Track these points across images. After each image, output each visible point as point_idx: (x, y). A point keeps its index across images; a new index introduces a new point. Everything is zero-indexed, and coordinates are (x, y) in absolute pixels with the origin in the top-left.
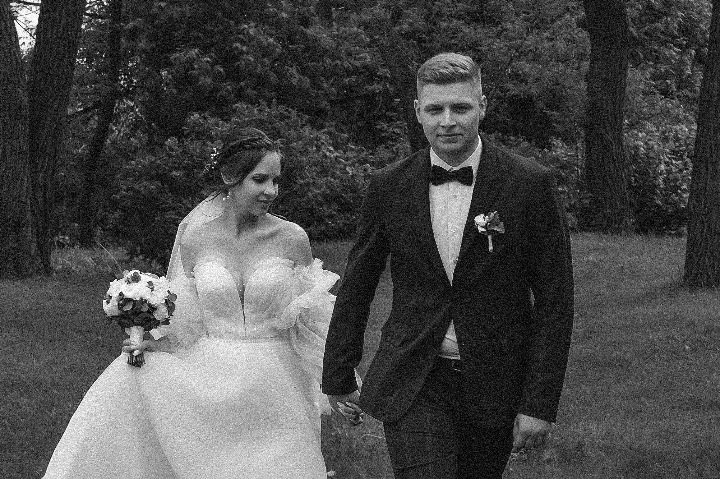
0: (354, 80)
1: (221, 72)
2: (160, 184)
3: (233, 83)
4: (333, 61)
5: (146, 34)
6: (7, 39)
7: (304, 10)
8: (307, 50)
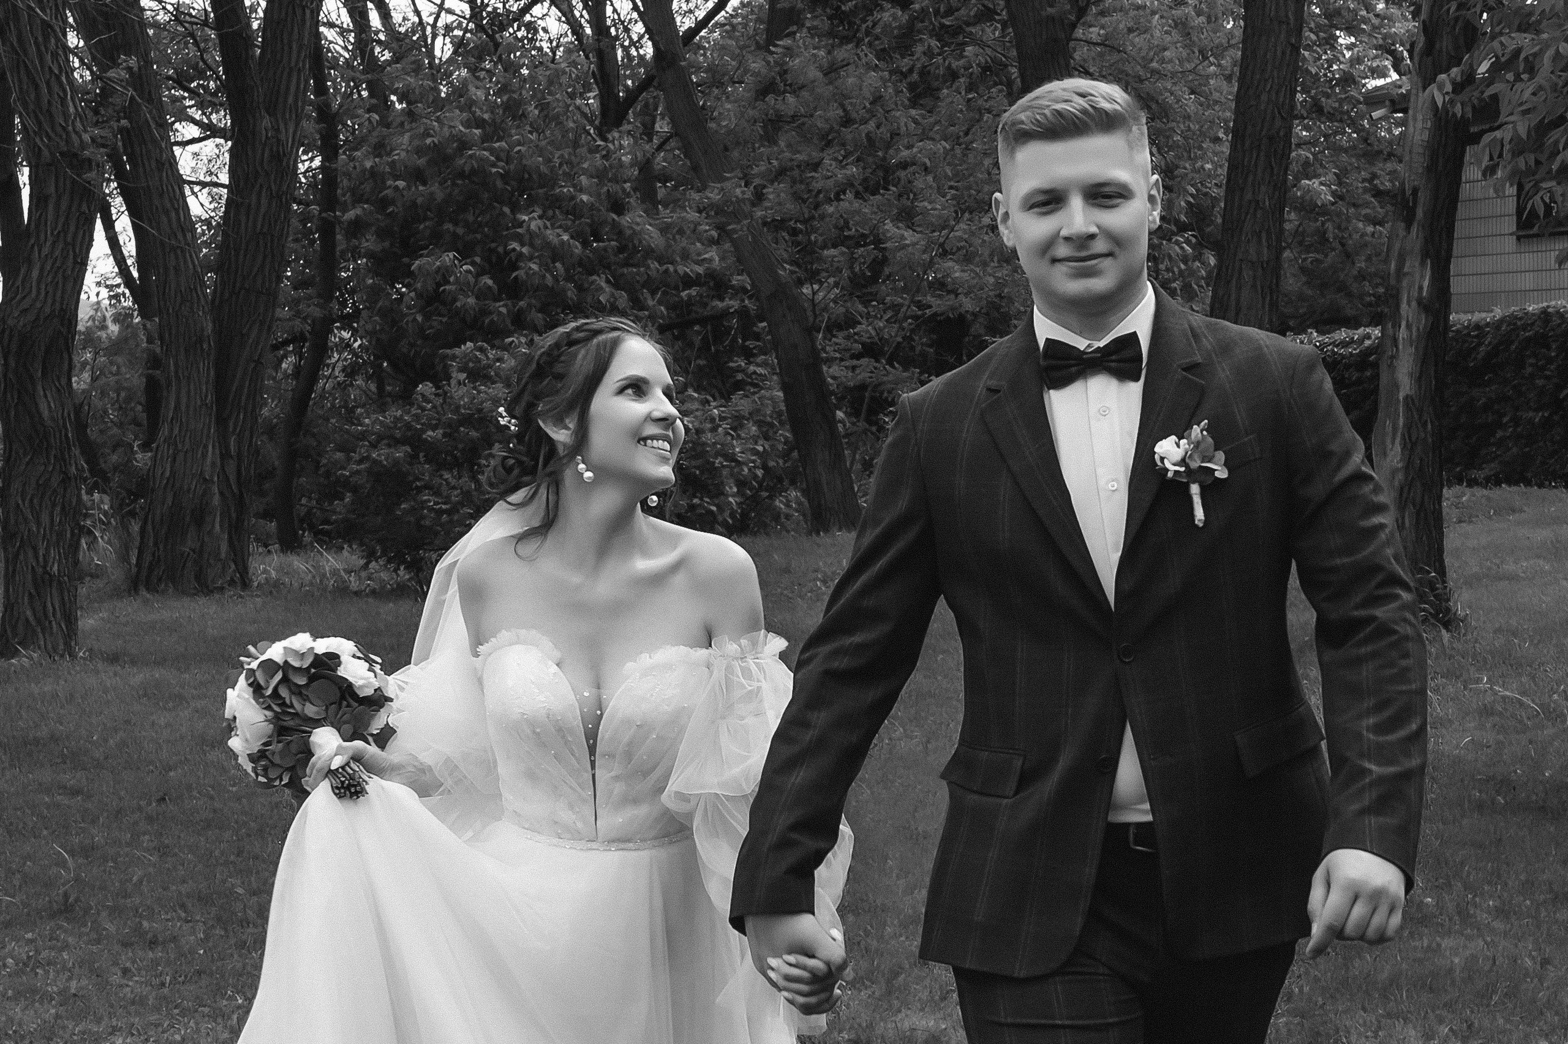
0: (694, 293)
1: (490, 287)
2: (409, 450)
3: (509, 303)
4: (660, 265)
5: (374, 228)
6: (180, 236)
7: (614, 188)
8: (621, 249)
